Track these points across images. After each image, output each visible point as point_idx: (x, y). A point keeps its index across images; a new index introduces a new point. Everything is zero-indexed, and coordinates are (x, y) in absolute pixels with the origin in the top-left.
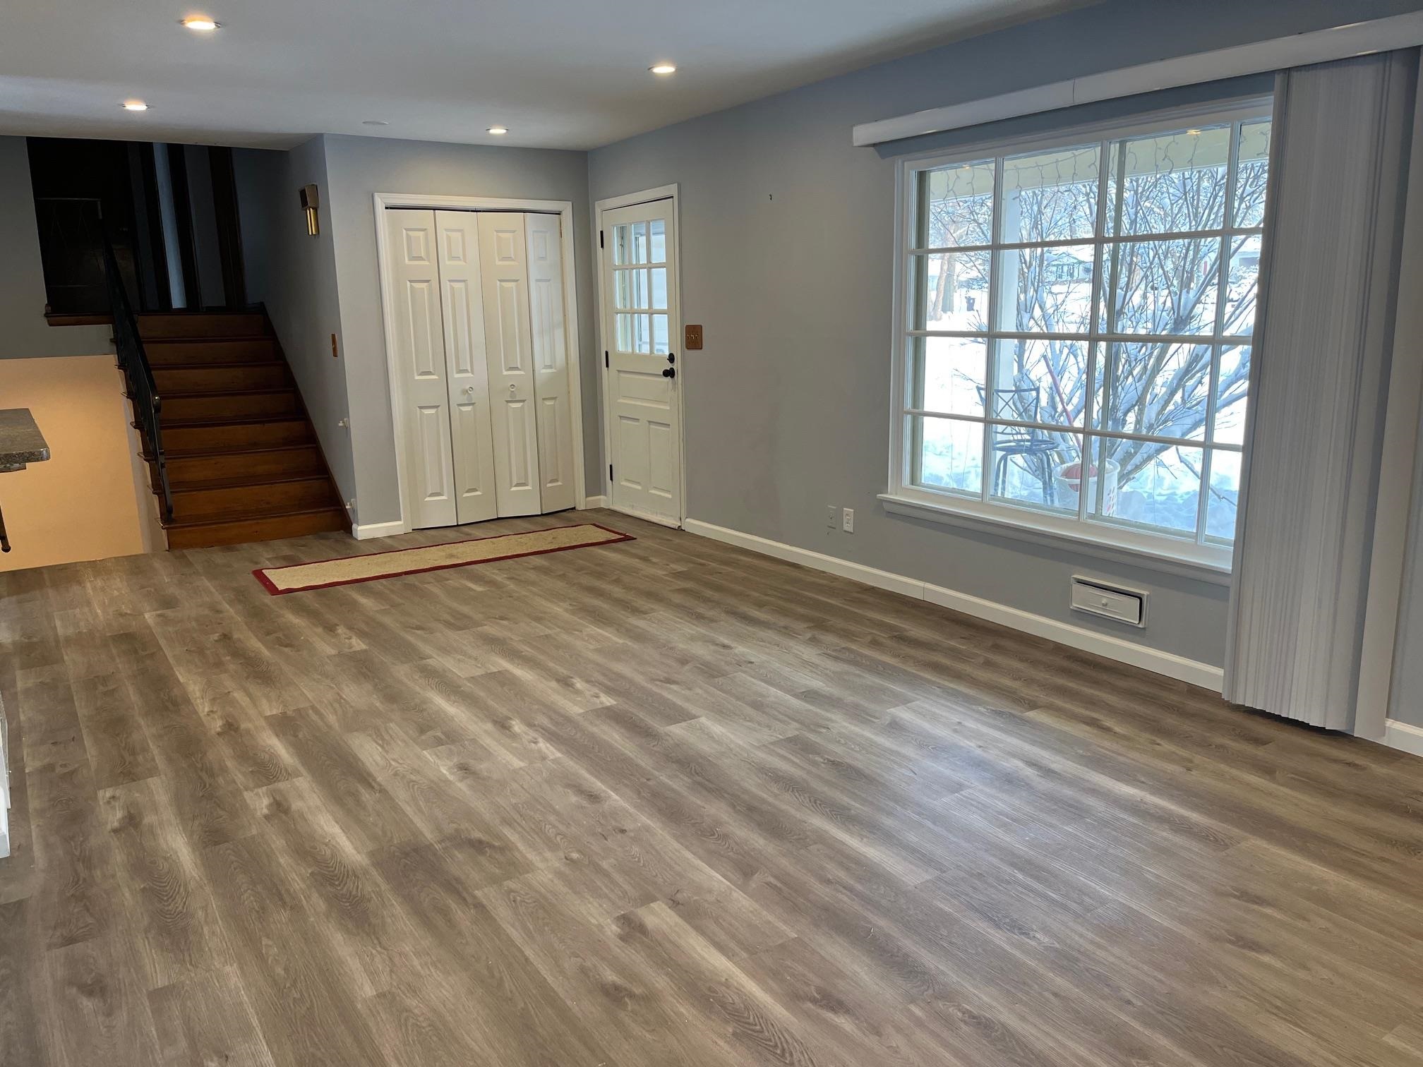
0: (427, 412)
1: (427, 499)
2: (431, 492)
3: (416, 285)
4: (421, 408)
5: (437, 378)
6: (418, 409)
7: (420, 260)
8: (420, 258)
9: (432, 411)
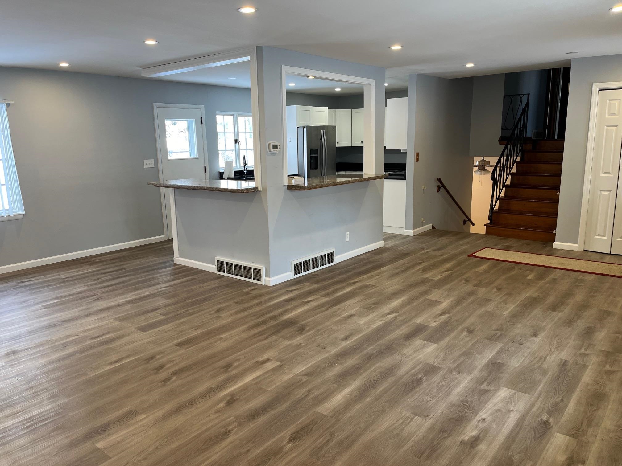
0: (603, 193)
1: (596, 237)
2: (598, 234)
3: (610, 128)
4: (601, 190)
5: (613, 176)
6: (599, 191)
7: (615, 115)
8: (615, 114)
9: (607, 193)
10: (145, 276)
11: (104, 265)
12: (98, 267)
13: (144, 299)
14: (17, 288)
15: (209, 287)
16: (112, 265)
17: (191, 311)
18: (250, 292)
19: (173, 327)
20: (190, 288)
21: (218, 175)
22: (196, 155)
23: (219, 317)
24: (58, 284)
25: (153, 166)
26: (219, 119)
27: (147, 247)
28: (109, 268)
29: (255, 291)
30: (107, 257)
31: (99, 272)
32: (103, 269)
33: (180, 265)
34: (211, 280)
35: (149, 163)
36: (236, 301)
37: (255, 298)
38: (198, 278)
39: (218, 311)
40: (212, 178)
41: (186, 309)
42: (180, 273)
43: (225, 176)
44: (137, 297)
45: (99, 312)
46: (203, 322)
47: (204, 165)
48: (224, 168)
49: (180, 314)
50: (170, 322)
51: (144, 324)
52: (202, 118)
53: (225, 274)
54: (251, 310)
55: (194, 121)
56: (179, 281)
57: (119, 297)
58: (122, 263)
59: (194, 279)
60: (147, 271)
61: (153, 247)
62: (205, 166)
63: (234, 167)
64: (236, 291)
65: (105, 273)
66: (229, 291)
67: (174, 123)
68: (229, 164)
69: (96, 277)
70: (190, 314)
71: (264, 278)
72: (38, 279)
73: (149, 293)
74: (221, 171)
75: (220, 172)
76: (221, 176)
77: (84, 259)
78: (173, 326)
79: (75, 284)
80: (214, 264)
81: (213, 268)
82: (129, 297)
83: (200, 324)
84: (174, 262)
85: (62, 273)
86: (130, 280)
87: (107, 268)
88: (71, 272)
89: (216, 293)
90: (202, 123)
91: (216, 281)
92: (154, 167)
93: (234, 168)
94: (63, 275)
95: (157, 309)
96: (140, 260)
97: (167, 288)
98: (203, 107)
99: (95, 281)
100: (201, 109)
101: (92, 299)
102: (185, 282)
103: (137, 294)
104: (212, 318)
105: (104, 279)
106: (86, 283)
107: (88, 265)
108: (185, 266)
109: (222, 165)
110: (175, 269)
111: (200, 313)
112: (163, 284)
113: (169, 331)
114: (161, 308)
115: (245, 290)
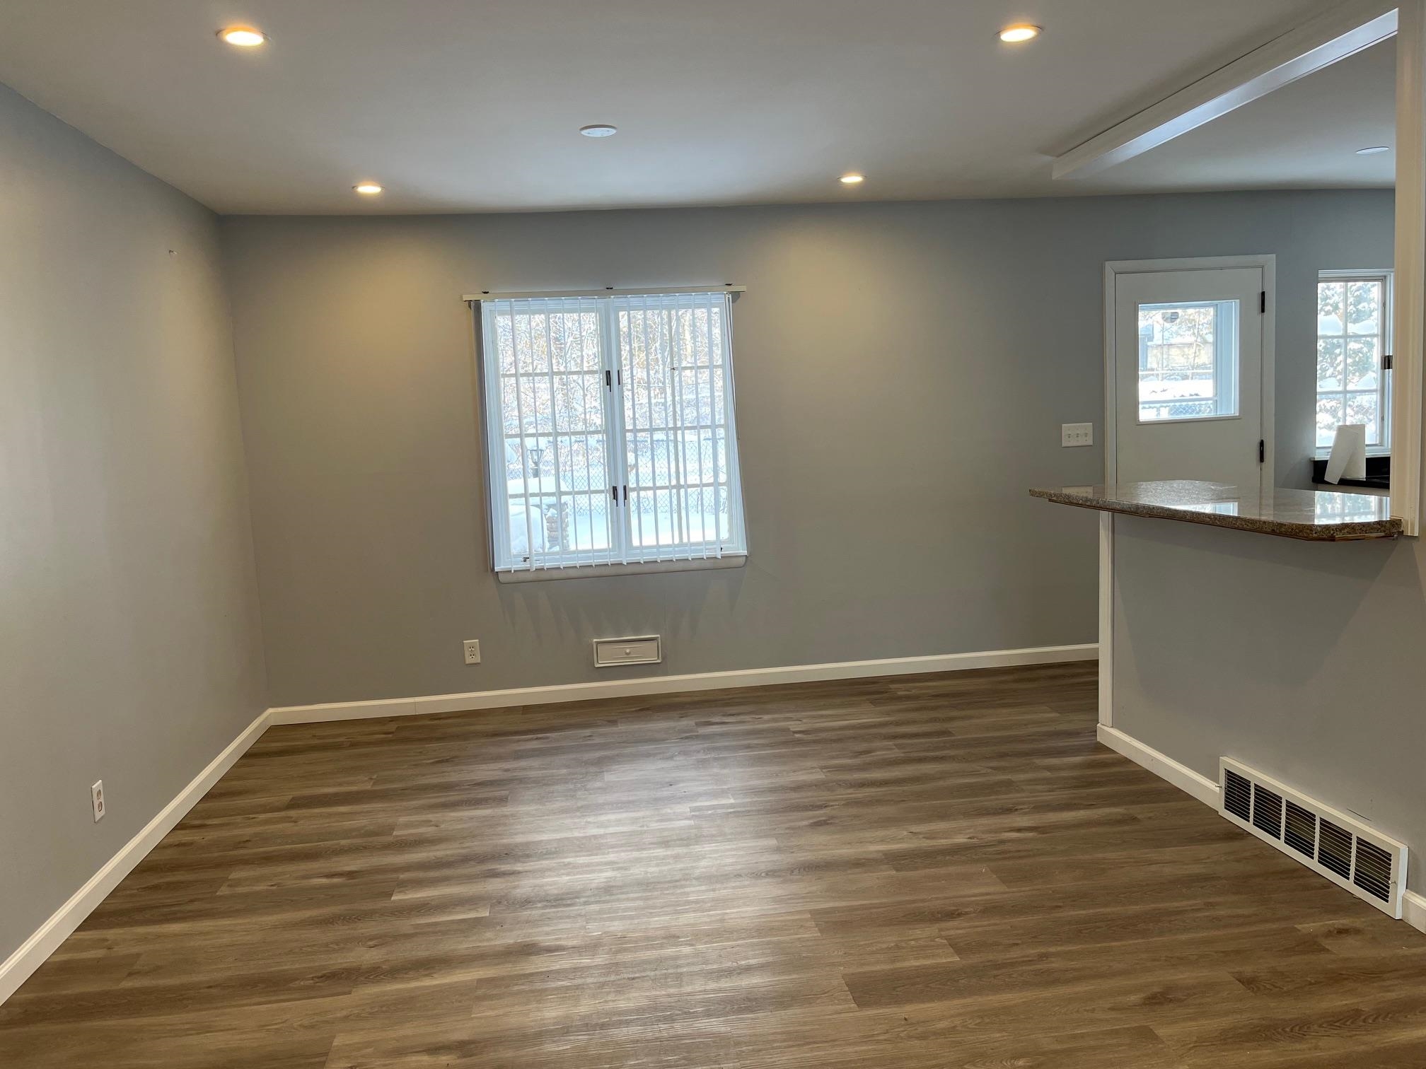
10: (990, 770)
11: (907, 710)
12: (888, 714)
13: (939, 858)
14: (687, 738)
15: (1168, 870)
16: (925, 715)
17: (1056, 964)
18: (1326, 943)
19: (958, 1021)
20: (1100, 855)
21: (1308, 472)
22: (1233, 410)
23: (1145, 1034)
24: (771, 746)
25: (1090, 442)
26: (1330, 292)
27: (1043, 673)
28: (914, 722)
29: (1350, 941)
30: (928, 688)
31: (884, 731)
32: (897, 724)
33: (1114, 752)
34: (1192, 840)
35: (1076, 434)
36: (1248, 970)
37: (1336, 978)
38: (1150, 818)
39: (1158, 1000)
40: (1285, 482)
41: (1042, 950)
42: (1100, 784)
43: (1332, 475)
44: (926, 844)
45: (796, 872)
46: (1074, 1037)
47: (1258, 441)
48: (1330, 447)
49: (1012, 964)
50: (960, 993)
51: (878, 968)
52: (1263, 294)
53: (1249, 826)
54: (1298, 1046)
55: (1234, 306)
56: (1081, 814)
57: (880, 833)
58: (955, 713)
59: (1134, 819)
60: (1002, 756)
61: (1063, 676)
62: (1262, 444)
63: (1367, 445)
64: (1266, 921)
65: (895, 737)
66: (1240, 911)
67: (1169, 315)
68: (1350, 434)
69: (864, 746)
70: (1049, 979)
71: (1399, 888)
72: (744, 722)
73: (965, 840)
74: (1320, 456)
75: (1316, 460)
76: (1318, 474)
77: (874, 683)
78: (960, 1015)
79: (804, 756)
80: (1215, 779)
81: (1211, 791)
82: (901, 840)
83: (1059, 1047)
84: (1099, 739)
85: (799, 715)
86: (943, 776)
87: (908, 723)
88: (822, 716)
89: (1185, 903)
90: (1263, 311)
91: (1204, 850)
92: (1091, 444)
93: (1367, 448)
94: (798, 721)
95: (951, 915)
96: (1004, 711)
97: (1030, 835)
98: (1270, 260)
99: (856, 757)
100: (1263, 267)
101: (810, 818)
102: (1098, 823)
103: (930, 836)
104: (1116, 1032)
105: (880, 754)
106: (833, 758)
107: (874, 702)
108: (1127, 761)
109: (1324, 439)
110: (1090, 765)
111: (1081, 988)
112: (1026, 813)
113: (937, 1034)
114: (967, 913)
115: (1308, 927)
